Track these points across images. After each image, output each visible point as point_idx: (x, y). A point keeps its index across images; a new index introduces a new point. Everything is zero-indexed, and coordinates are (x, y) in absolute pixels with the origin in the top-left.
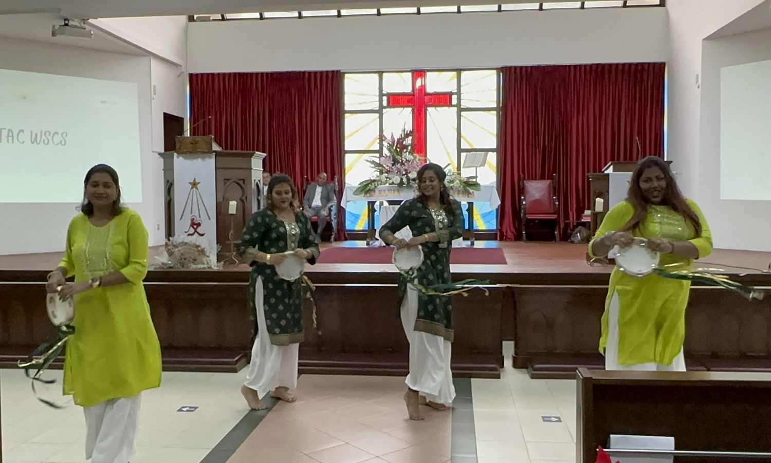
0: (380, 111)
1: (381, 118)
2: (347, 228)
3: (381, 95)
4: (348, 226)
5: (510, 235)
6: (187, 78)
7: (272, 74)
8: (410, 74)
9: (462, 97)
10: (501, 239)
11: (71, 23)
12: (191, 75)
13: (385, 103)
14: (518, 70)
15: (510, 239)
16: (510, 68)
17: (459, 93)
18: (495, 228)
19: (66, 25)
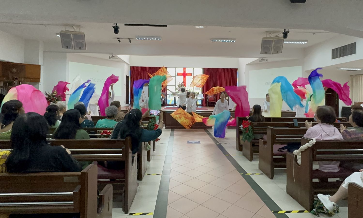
1: (176, 78)
2: (167, 103)
3: (176, 73)
4: (168, 103)
5: (205, 105)
8: (183, 68)
9: (194, 74)
10: (203, 106)
11: (114, 56)
12: (131, 67)
13: (177, 75)
14: (207, 69)
15: (205, 106)
16: (205, 68)
18: (201, 104)
19: (113, 56)
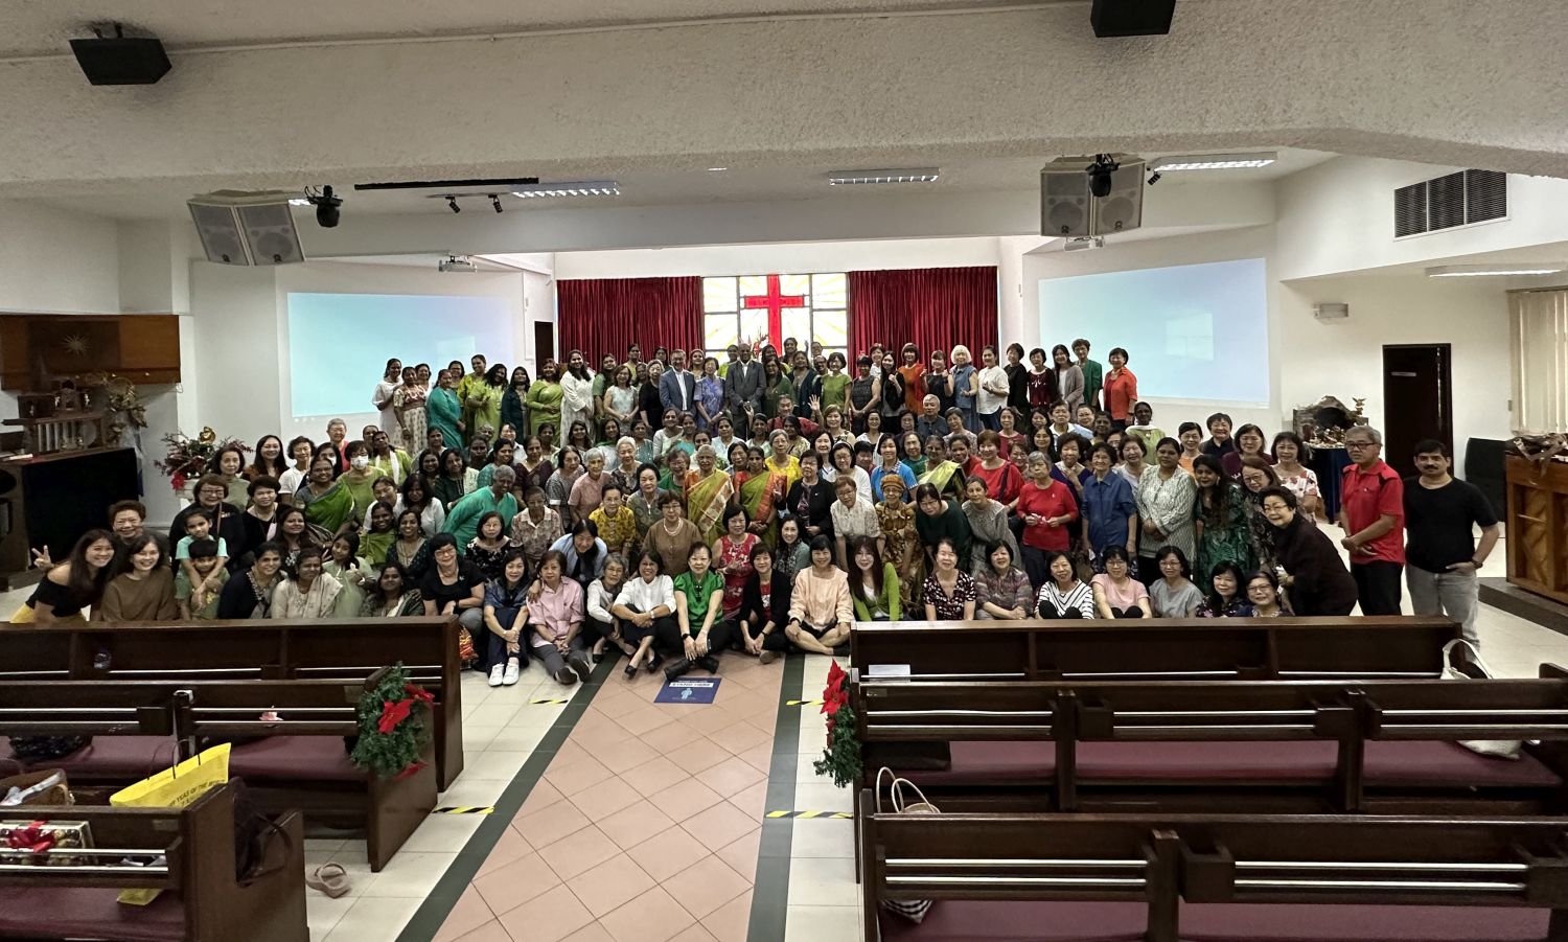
0: (738, 313)
1: (739, 318)
3: (739, 298)
6: (556, 283)
7: (636, 280)
8: (764, 278)
9: (814, 298)
11: (457, 259)
12: (559, 282)
13: (742, 305)
14: (863, 274)
16: (857, 272)
17: (811, 295)
19: (453, 261)
